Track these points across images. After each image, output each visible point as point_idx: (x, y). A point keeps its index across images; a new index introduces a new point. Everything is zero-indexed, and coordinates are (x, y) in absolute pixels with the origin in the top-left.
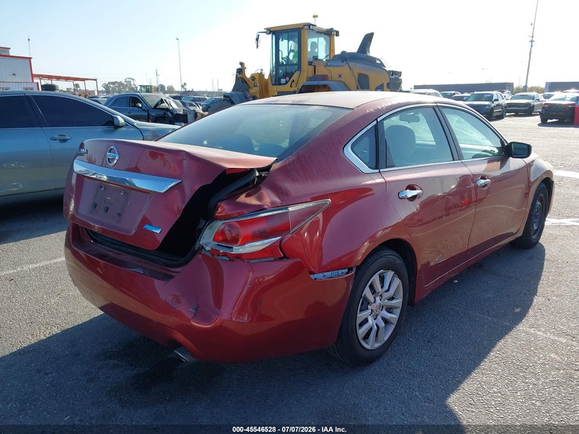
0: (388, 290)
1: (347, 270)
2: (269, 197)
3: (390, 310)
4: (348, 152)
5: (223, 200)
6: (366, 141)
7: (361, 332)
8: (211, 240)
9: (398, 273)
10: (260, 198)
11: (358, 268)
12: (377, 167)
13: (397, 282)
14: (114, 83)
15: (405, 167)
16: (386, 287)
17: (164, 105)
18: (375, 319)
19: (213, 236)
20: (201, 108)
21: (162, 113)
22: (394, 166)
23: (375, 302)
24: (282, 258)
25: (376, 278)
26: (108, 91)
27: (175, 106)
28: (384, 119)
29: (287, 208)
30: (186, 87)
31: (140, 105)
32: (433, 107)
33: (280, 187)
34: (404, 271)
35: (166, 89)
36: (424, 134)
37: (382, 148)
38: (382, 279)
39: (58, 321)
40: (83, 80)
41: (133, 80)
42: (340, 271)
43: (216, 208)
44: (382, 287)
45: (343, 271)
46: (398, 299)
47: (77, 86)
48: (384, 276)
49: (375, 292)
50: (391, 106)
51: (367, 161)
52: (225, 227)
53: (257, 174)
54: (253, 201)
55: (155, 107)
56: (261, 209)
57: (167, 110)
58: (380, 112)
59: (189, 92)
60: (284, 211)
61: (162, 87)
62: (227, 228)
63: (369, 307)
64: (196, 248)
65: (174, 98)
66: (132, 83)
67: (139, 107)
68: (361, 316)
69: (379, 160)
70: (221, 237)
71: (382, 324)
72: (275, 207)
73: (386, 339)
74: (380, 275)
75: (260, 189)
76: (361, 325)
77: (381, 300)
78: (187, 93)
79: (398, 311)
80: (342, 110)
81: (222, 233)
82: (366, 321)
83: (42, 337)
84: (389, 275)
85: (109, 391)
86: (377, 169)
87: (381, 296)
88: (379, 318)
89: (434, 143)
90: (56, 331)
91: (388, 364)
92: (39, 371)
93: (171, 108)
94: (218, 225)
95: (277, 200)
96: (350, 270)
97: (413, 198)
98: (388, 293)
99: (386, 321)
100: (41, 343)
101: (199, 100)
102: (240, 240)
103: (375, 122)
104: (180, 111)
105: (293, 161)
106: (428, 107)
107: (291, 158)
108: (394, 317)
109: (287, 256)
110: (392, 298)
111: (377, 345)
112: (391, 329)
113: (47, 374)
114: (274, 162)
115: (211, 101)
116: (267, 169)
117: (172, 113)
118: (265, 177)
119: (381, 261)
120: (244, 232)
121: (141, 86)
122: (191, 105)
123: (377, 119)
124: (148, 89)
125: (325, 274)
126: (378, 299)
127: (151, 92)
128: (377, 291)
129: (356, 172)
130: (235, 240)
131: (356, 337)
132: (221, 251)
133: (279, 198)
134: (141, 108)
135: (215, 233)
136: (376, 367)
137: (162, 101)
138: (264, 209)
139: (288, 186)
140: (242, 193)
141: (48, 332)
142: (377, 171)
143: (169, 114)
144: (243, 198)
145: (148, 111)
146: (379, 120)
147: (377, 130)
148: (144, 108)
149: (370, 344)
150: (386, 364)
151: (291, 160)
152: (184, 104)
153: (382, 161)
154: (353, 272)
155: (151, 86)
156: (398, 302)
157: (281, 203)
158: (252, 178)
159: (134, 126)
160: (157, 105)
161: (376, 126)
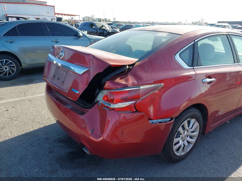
0: (192, 128)
1: (170, 119)
2: (131, 80)
3: (191, 137)
4: (177, 57)
5: (108, 80)
6: (188, 52)
7: (175, 148)
8: (101, 99)
9: (198, 120)
10: (127, 81)
11: (176, 118)
12: (192, 66)
13: (197, 124)
14: (86, 17)
15: (207, 66)
16: (191, 126)
17: (104, 28)
18: (183, 141)
19: (102, 97)
20: (119, 29)
21: (102, 31)
22: (201, 65)
23: (184, 133)
24: (135, 112)
25: (186, 123)
26: (84, 20)
27: (108, 28)
28: (198, 41)
29: (139, 87)
30: (115, 19)
31: (94, 27)
32: (226, 35)
33: (138, 75)
34: (201, 119)
35: (107, 20)
36: (219, 47)
37: (196, 56)
38: (189, 123)
39: (44, 122)
40: (74, 16)
41: (94, 16)
42: (166, 119)
43: (105, 84)
44: (188, 127)
45: (168, 119)
46: (196, 132)
47: (72, 18)
48: (190, 121)
49: (184, 129)
50: (203, 34)
51: (187, 62)
52: (108, 94)
53: (128, 67)
54: (123, 82)
55: (100, 29)
56: (126, 86)
57: (105, 30)
58: (197, 37)
59: (117, 21)
60: (138, 88)
61: (106, 19)
62: (109, 95)
63: (181, 136)
64: (95, 102)
65: (109, 24)
66: (94, 17)
67: (93, 28)
68: (176, 140)
69: (194, 62)
70: (106, 98)
71: (186, 144)
72: (134, 85)
73: (188, 151)
74: (188, 121)
75: (127, 76)
76: (175, 144)
77: (187, 132)
78: (115, 22)
79: (196, 138)
80: (176, 35)
81: (107, 96)
82: (179, 142)
83: (36, 129)
84: (193, 121)
85: (57, 158)
86: (192, 67)
87: (188, 130)
88: (185, 141)
89: (224, 52)
90: (42, 126)
91: (188, 163)
92: (31, 145)
93: (106, 29)
94: (105, 92)
95: (136, 82)
96: (172, 119)
97: (210, 82)
98: (192, 129)
99: (188, 142)
100: (35, 131)
101: (120, 25)
102: (114, 101)
103: (194, 42)
104: (110, 30)
105: (147, 61)
106: (224, 35)
107: (146, 60)
108: (193, 141)
109: (138, 111)
110: (194, 132)
111: (183, 154)
112: (191, 146)
113: (34, 146)
114: (137, 62)
115: (125, 26)
116: (133, 65)
117: (107, 31)
118: (131, 69)
119: (189, 114)
120: (117, 97)
121: (97, 19)
122: (115, 28)
123: (194, 41)
124: (100, 20)
125: (158, 120)
126: (186, 132)
127: (100, 22)
128: (186, 128)
129: (181, 68)
130: (112, 101)
131: (172, 150)
132: (106, 105)
133: (137, 80)
134: (94, 28)
135: (103, 96)
136: (181, 164)
137: (103, 26)
138: (128, 86)
139: (143, 75)
140: (118, 77)
141: (39, 126)
142: (192, 68)
143: (105, 32)
144: (118, 80)
145: (97, 30)
146: (196, 41)
147: (194, 46)
148: (95, 28)
149: (179, 153)
150: (186, 163)
151: (146, 61)
152: (112, 28)
153: (195, 63)
154: (173, 121)
155: (101, 19)
156: (196, 133)
157: (138, 84)
158: (124, 69)
159: (86, 37)
160: (101, 27)
161: (194, 44)
